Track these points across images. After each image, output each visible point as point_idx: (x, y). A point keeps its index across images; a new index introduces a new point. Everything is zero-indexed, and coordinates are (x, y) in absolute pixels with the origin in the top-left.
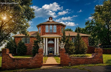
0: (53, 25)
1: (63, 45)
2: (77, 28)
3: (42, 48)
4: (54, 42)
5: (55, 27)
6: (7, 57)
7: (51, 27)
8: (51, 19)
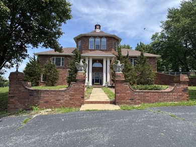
0: (101, 37)
1: (121, 67)
2: (139, 44)
3: (83, 72)
4: (103, 65)
5: (104, 40)
6: (18, 87)
7: (98, 40)
8: (98, 27)
